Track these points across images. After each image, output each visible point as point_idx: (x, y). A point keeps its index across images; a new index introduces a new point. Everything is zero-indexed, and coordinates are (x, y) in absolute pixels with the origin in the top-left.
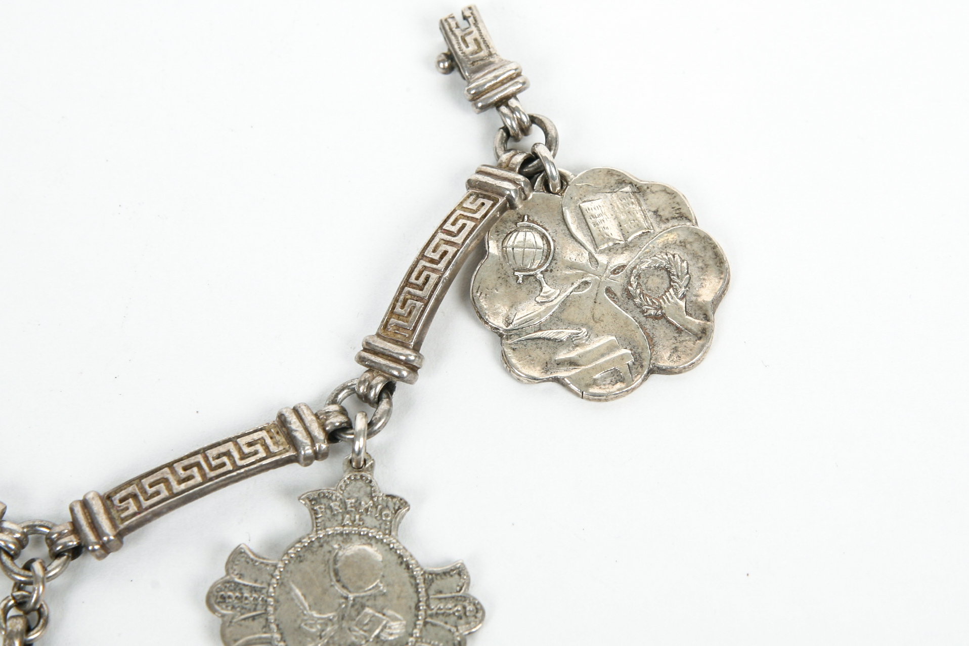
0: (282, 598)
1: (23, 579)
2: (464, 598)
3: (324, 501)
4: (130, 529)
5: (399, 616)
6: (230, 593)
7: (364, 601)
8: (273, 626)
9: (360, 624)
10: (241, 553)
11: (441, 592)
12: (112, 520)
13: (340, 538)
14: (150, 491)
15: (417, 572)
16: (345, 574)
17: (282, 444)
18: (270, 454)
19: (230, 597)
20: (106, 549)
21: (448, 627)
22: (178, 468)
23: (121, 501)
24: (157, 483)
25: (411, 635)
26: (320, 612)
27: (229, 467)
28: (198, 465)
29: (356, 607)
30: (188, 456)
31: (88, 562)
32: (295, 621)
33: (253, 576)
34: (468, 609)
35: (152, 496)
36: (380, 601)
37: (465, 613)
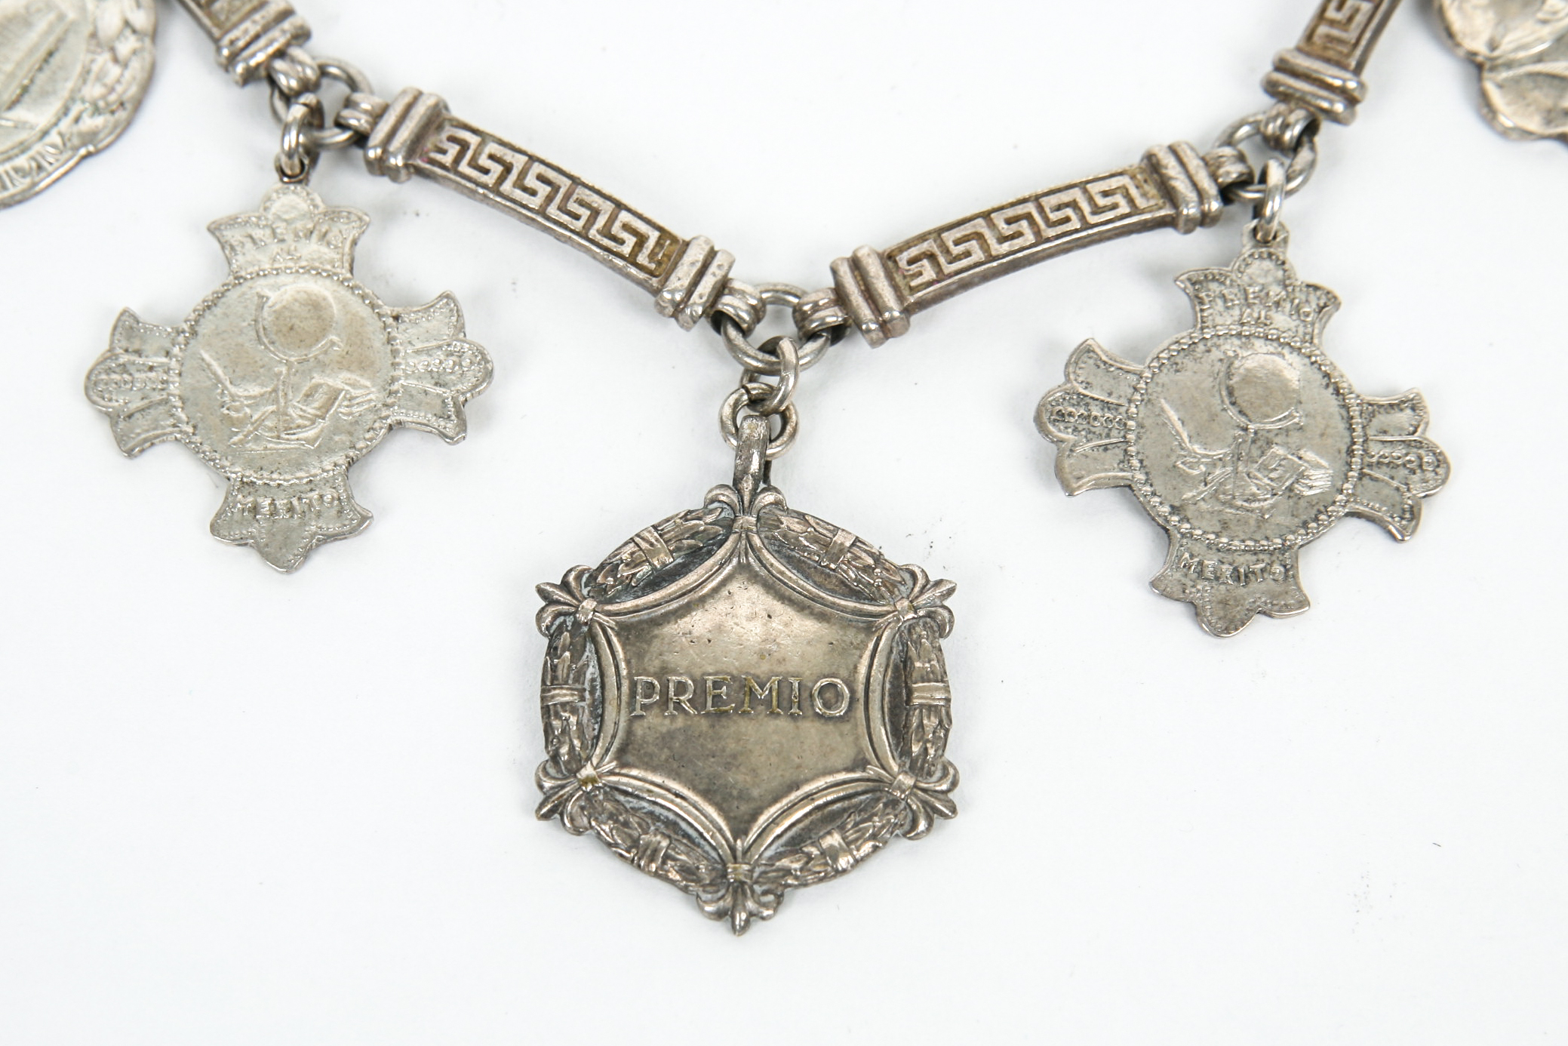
0: (1147, 423)
1: (760, 365)
2: (1419, 444)
3: (1214, 286)
4: (922, 305)
5: (1323, 462)
6: (1073, 410)
7: (1271, 435)
8: (1135, 462)
9: (1265, 468)
10: (1089, 351)
11: (1385, 432)
12: (896, 288)
13: (1236, 342)
14: (956, 250)
15: (1352, 400)
16: (1244, 395)
17: (1153, 197)
18: (1135, 210)
19: (1070, 414)
20: (886, 330)
21: (1395, 483)
22: (999, 220)
23: (911, 262)
24: (966, 239)
25: (1341, 492)
26: (1205, 445)
27: (1076, 224)
28: (1028, 217)
29: (1259, 443)
30: (1013, 205)
31: (855, 350)
32: (1168, 456)
33: (1107, 386)
34: (1426, 459)
35: (958, 258)
36: (1295, 438)
37: (1420, 466)
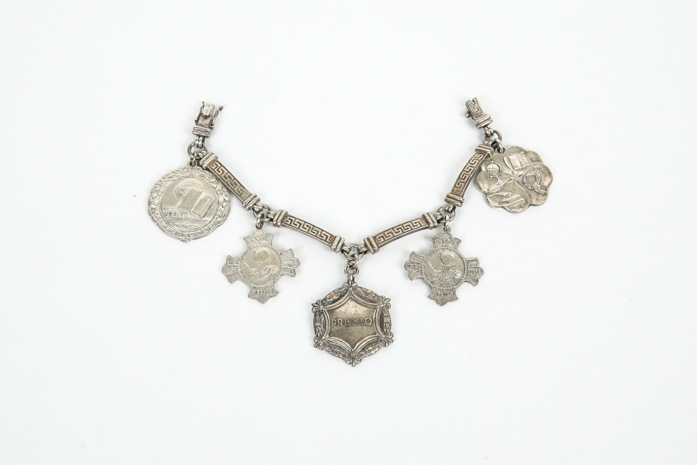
0: (426, 266)
1: (351, 259)
2: (478, 268)
3: (437, 239)
4: (381, 246)
5: (459, 272)
6: (411, 264)
7: (449, 267)
8: (424, 274)
9: (448, 274)
10: (414, 253)
11: (471, 266)
12: (376, 243)
13: (442, 250)
14: (387, 235)
15: (464, 260)
16: (444, 260)
17: (424, 223)
18: (421, 226)
19: (411, 265)
20: (375, 251)
21: (473, 275)
22: (395, 229)
23: (379, 238)
24: (389, 233)
25: (463, 277)
26: (437, 270)
27: (410, 229)
28: (401, 228)
29: (447, 269)
30: (398, 226)
31: (369, 255)
32: (430, 272)
33: (417, 260)
34: (479, 270)
35: (388, 237)
36: (454, 268)
37: (478, 272)
